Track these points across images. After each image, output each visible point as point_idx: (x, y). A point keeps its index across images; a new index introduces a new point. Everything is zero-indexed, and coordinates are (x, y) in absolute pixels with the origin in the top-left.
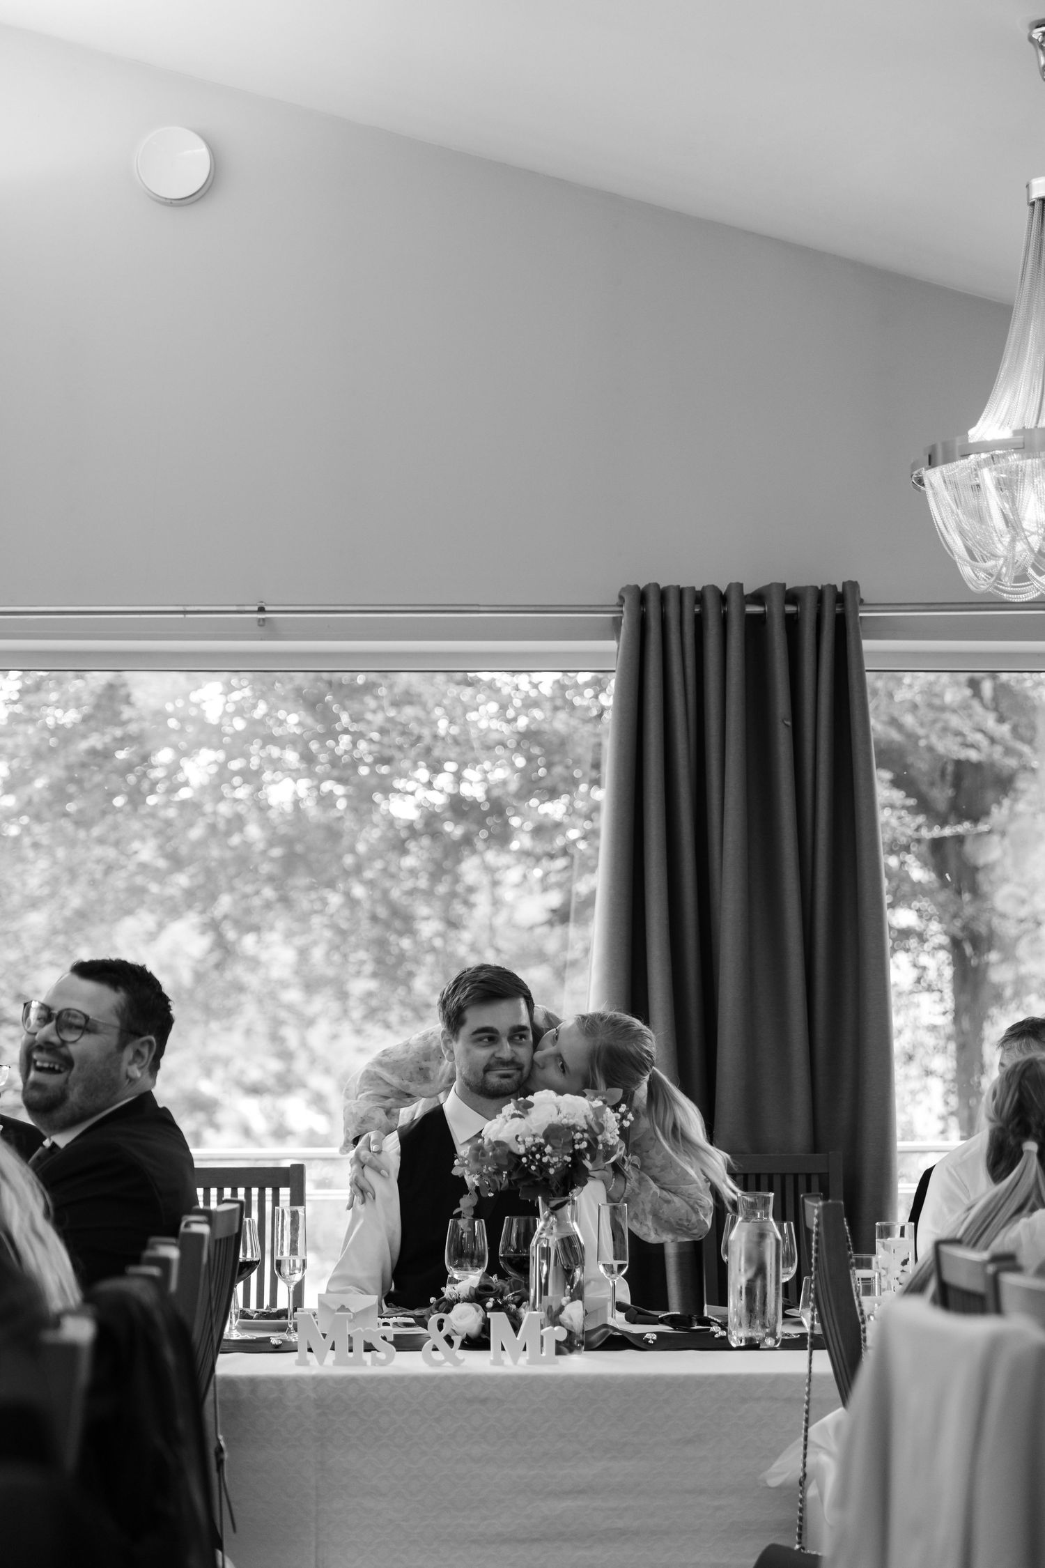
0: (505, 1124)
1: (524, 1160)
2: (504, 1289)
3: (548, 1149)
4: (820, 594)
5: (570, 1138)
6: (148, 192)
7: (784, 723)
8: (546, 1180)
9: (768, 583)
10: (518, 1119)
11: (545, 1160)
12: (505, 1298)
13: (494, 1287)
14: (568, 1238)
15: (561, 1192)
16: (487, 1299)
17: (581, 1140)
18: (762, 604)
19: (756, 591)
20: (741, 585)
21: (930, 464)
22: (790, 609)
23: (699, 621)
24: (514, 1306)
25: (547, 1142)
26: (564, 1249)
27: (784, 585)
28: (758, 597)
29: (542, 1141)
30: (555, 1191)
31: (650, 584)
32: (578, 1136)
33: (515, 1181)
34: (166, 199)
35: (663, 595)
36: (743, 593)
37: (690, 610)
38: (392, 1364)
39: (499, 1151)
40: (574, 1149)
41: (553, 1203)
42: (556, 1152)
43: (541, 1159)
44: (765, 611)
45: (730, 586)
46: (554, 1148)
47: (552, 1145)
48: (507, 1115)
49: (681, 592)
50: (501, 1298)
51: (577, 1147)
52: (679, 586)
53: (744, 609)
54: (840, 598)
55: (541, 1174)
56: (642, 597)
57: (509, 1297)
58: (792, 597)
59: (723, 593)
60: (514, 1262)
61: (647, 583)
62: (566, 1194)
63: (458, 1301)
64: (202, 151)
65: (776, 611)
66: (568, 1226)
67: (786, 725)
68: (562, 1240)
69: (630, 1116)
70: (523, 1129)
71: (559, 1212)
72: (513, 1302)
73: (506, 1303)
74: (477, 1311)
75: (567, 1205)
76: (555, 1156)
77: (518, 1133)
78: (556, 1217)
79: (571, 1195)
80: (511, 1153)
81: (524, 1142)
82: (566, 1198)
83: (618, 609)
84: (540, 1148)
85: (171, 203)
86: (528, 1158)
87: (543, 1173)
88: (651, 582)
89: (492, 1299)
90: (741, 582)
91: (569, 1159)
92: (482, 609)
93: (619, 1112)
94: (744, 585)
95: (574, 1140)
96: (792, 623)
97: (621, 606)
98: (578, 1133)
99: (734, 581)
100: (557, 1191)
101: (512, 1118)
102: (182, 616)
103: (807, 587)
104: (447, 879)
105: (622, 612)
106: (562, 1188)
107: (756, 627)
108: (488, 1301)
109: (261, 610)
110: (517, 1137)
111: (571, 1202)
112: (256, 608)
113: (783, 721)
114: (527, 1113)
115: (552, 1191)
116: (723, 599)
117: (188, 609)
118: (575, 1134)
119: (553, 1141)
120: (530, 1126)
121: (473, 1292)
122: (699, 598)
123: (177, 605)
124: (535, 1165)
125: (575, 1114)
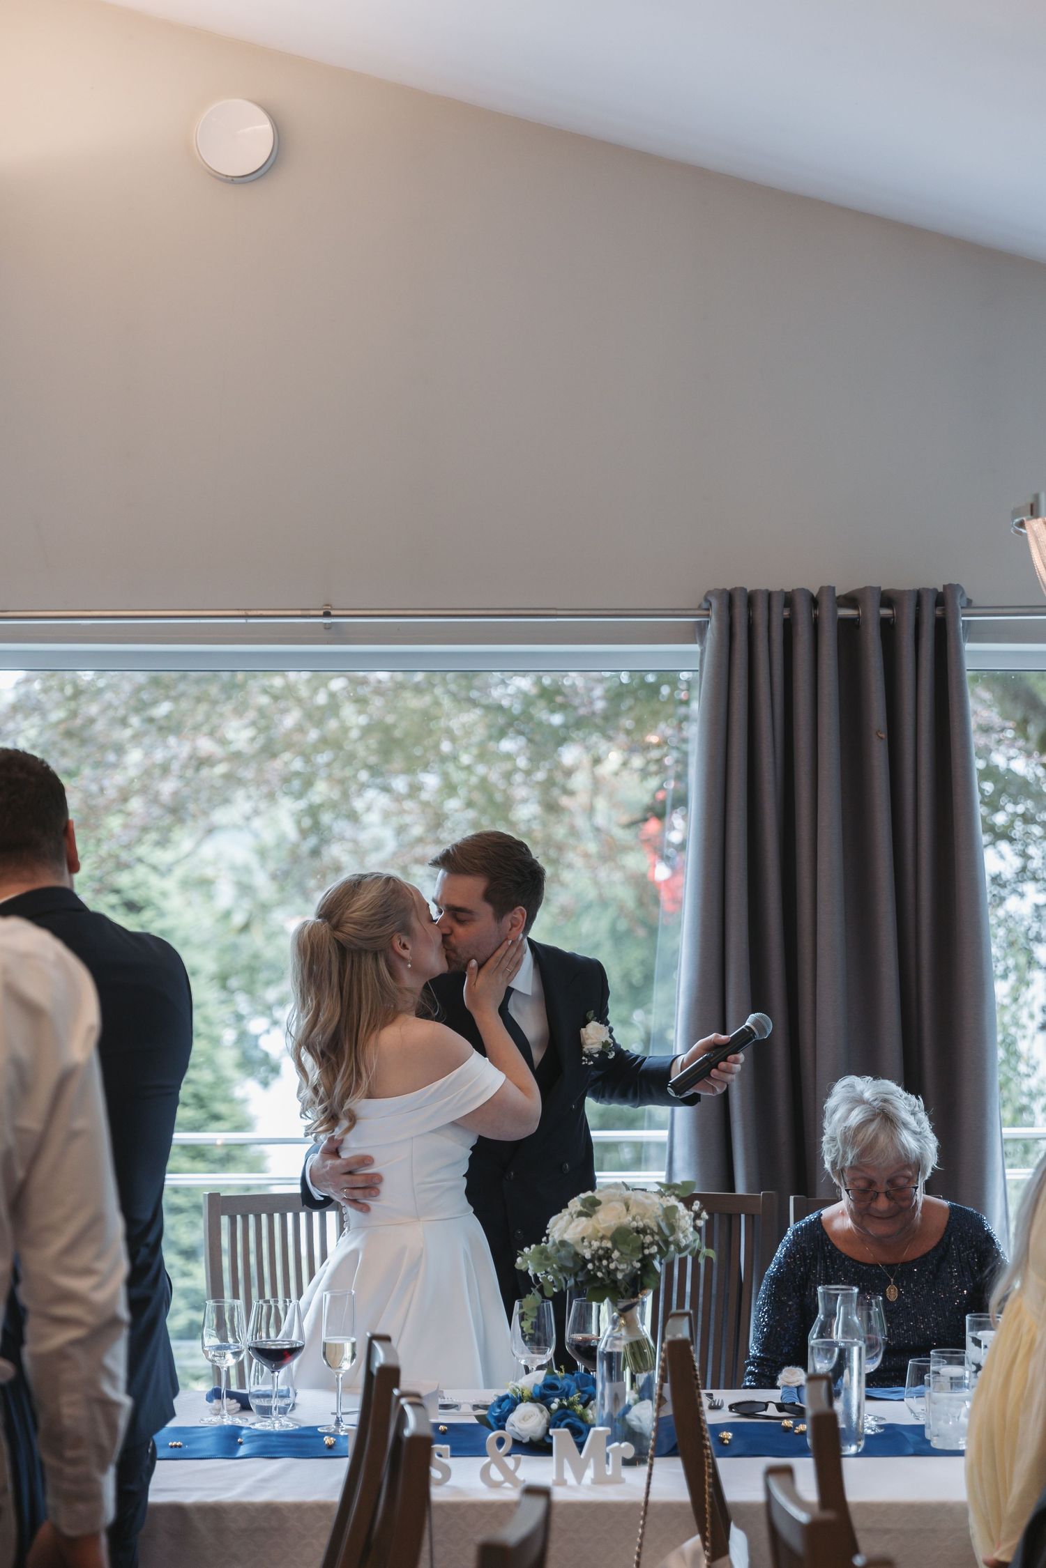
0: (571, 1223)
1: (590, 1266)
2: (569, 1387)
3: (616, 1254)
4: (919, 596)
5: (640, 1243)
6: (208, 168)
7: (879, 736)
8: (615, 1281)
9: (862, 586)
10: (583, 1219)
11: (612, 1266)
12: (571, 1399)
13: (559, 1386)
14: (638, 1342)
15: (630, 1293)
16: (552, 1398)
17: (652, 1244)
18: (855, 607)
19: (850, 593)
20: (834, 588)
21: (1032, 514)
22: (886, 612)
23: (789, 626)
24: (580, 1408)
25: (615, 1246)
26: (633, 1355)
27: (880, 588)
28: (851, 600)
29: (609, 1245)
30: (624, 1293)
31: (736, 588)
32: (648, 1239)
33: (581, 1282)
34: (227, 176)
35: (751, 599)
36: (834, 594)
37: (779, 613)
38: (448, 1483)
39: (563, 1252)
40: (643, 1254)
41: (622, 1305)
42: (623, 1258)
43: (608, 1265)
44: (859, 614)
45: (822, 589)
46: (622, 1254)
47: (619, 1251)
48: (573, 1212)
49: (770, 595)
50: (567, 1398)
51: (647, 1252)
52: (767, 590)
53: (836, 613)
54: (941, 599)
55: (609, 1276)
56: (729, 598)
57: (575, 1397)
58: (887, 599)
59: (815, 595)
60: (582, 1349)
61: (734, 587)
62: (635, 1295)
63: (521, 1400)
64: (266, 127)
65: (873, 614)
66: (638, 1330)
67: (882, 738)
68: (631, 1345)
69: (705, 1215)
70: (590, 1231)
71: (628, 1314)
72: (580, 1403)
73: (572, 1404)
74: (541, 1411)
75: (636, 1307)
76: (624, 1263)
77: (585, 1235)
78: (625, 1319)
79: (640, 1296)
80: (577, 1254)
81: (590, 1245)
82: (635, 1300)
83: (705, 612)
84: (607, 1255)
85: (232, 180)
86: (594, 1265)
87: (611, 1276)
88: (737, 586)
89: (557, 1400)
90: (833, 585)
91: (638, 1265)
92: (559, 613)
93: (692, 1211)
94: (836, 589)
95: (643, 1244)
96: (888, 628)
97: (708, 609)
98: (649, 1236)
99: (826, 584)
100: (626, 1291)
101: (578, 1217)
102: (243, 621)
103: (904, 591)
104: (546, 765)
105: (708, 616)
106: (631, 1290)
107: (849, 631)
108: (553, 1402)
109: (327, 615)
110: (583, 1239)
111: (640, 1303)
112: (321, 613)
113: (877, 734)
114: (595, 1212)
115: (620, 1293)
116: (814, 602)
117: (250, 613)
118: (644, 1237)
119: (620, 1247)
120: (597, 1226)
121: (537, 1391)
122: (789, 600)
123: (238, 610)
124: (602, 1272)
125: (645, 1214)
